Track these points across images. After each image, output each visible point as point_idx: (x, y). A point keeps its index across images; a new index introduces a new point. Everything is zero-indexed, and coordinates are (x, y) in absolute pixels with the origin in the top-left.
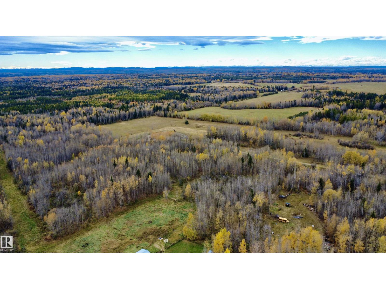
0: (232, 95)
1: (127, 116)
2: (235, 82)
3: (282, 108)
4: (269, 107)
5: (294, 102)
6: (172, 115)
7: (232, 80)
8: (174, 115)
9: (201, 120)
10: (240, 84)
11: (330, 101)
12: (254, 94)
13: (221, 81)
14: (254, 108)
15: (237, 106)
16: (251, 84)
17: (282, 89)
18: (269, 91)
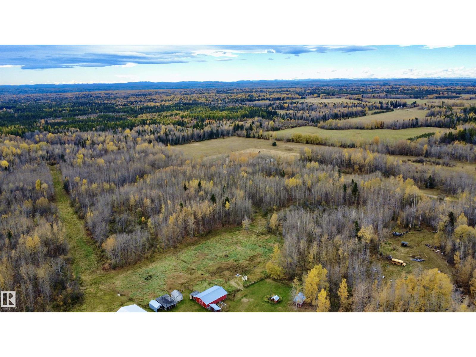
0: (332, 113)
1: (202, 136)
2: (337, 98)
3: (399, 129)
4: (381, 126)
5: (415, 121)
6: (256, 135)
7: (333, 95)
8: (259, 136)
9: (293, 141)
10: (343, 100)
11: (465, 120)
12: (362, 112)
13: (319, 96)
14: (361, 129)
15: (339, 125)
16: (358, 99)
17: (400, 105)
18: (381, 108)
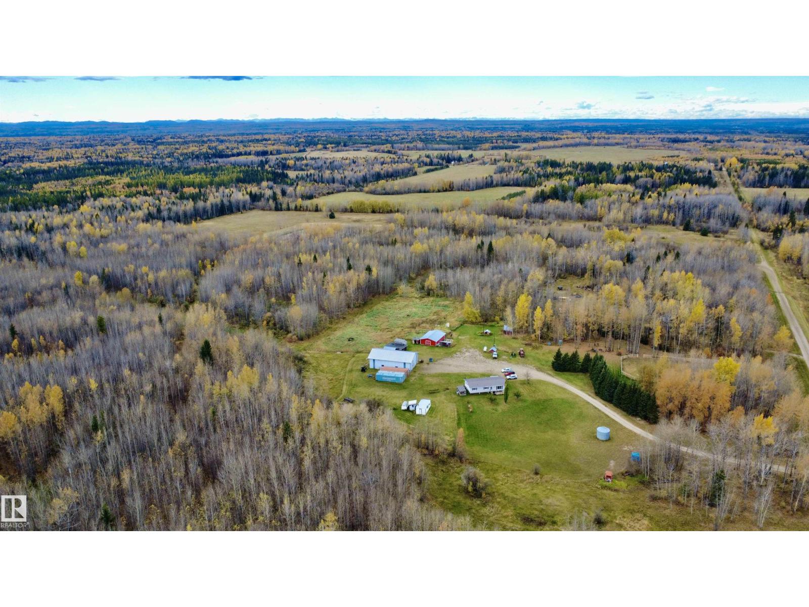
0: (373, 172)
2: (354, 150)
3: (473, 190)
4: (450, 188)
5: (489, 179)
6: (292, 206)
7: (345, 145)
8: (296, 207)
9: (352, 211)
10: (364, 154)
11: (547, 176)
12: (409, 170)
13: (325, 148)
14: (425, 192)
15: (396, 188)
16: (389, 152)
17: (454, 159)
18: (431, 164)
